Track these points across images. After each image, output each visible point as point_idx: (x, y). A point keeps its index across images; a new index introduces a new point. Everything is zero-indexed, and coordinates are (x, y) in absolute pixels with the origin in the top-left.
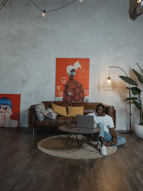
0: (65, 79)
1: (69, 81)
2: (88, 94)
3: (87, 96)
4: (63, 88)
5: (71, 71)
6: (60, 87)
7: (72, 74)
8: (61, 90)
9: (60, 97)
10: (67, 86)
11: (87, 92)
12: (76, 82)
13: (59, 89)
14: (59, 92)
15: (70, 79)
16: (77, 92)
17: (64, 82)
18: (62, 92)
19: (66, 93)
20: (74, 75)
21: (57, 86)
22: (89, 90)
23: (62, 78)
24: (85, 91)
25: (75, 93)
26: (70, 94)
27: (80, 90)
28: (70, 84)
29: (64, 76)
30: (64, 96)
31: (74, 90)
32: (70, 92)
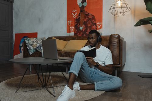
0: (76, 12)
1: (79, 14)
2: (101, 27)
3: (100, 30)
4: (74, 23)
5: (82, 2)
6: (71, 21)
7: (83, 5)
8: (72, 25)
9: (71, 33)
10: (78, 20)
11: (100, 24)
12: (87, 14)
13: (70, 24)
14: (71, 27)
15: (81, 11)
16: (89, 26)
17: (75, 16)
18: (73, 27)
19: (77, 27)
20: (85, 6)
21: (68, 21)
22: (102, 22)
23: (73, 11)
24: (97, 23)
25: (87, 26)
26: (81, 28)
27: (92, 23)
28: (80, 17)
29: (74, 9)
30: (75, 32)
31: (85, 23)
32: (81, 27)
